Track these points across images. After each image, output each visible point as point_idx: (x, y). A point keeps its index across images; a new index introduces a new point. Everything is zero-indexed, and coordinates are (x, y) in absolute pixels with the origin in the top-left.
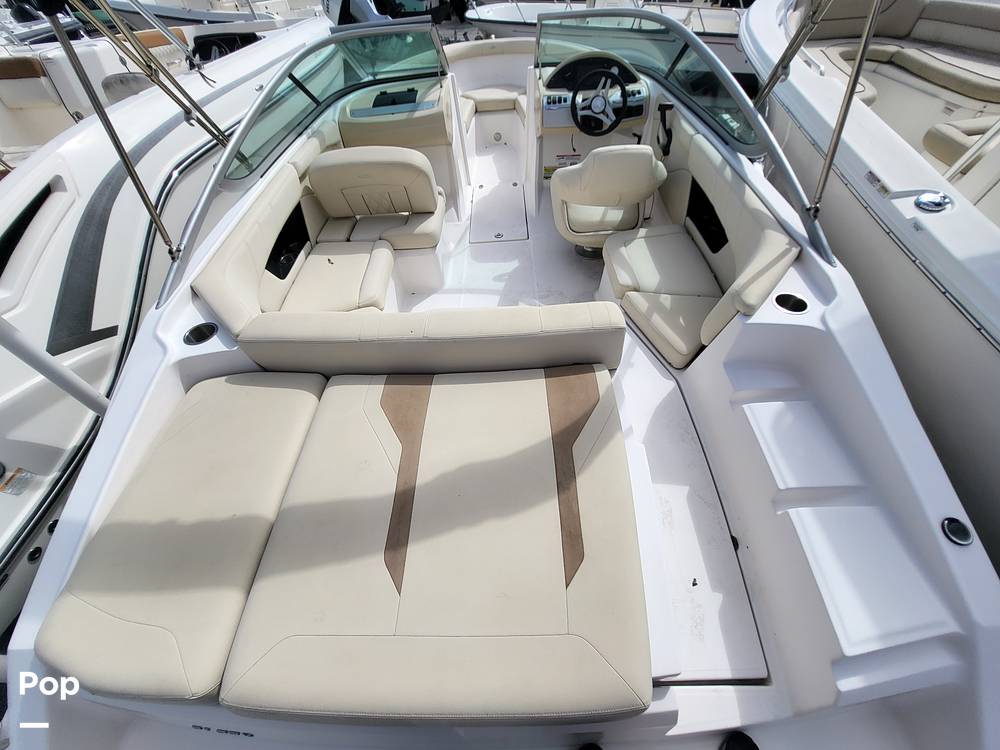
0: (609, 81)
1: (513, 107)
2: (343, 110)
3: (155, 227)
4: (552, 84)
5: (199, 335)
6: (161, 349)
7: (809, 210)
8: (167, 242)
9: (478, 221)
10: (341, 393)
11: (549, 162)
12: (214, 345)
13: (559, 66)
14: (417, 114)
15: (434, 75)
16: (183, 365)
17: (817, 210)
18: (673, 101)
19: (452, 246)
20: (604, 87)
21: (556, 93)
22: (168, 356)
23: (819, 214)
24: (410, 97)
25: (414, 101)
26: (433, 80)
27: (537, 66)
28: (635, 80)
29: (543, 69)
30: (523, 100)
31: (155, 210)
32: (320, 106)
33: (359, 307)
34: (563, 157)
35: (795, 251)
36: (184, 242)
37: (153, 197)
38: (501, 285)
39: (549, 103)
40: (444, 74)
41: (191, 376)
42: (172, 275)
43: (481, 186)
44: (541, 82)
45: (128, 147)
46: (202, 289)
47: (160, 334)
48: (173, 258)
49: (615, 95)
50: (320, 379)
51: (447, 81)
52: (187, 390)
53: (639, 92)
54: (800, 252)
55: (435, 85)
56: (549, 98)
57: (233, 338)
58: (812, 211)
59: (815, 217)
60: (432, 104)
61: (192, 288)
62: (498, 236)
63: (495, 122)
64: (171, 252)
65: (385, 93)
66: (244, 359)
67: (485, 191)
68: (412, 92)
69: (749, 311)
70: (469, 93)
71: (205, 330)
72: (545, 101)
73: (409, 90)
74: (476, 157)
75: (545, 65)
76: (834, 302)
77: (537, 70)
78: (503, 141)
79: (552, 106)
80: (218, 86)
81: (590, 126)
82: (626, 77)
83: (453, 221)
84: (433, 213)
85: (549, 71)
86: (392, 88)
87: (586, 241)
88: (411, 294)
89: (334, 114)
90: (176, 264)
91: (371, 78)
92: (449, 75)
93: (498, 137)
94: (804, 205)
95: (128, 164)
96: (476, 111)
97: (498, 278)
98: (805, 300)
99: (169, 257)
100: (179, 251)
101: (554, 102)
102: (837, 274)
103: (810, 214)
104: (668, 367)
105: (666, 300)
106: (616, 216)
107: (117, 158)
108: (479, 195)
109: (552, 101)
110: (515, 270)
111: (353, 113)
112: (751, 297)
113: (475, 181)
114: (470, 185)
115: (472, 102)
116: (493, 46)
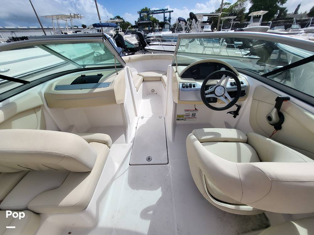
1: (160, 79)
2: (51, 85)
4: (184, 75)
11: (181, 112)
13: (189, 66)
14: (97, 90)
15: (113, 67)
21: (188, 81)
25: (98, 82)
26: (113, 70)
27: (174, 65)
29: (178, 66)
30: (165, 78)
39: (183, 87)
40: (121, 67)
43: (142, 118)
44: (177, 73)
51: (122, 72)
53: (242, 83)
55: (114, 73)
56: (183, 84)
60: (108, 84)
62: (149, 159)
63: (151, 85)
65: (84, 76)
67: (144, 121)
68: (100, 76)
70: (141, 73)
72: (181, 86)
73: (99, 75)
75: (179, 65)
77: (174, 67)
78: (155, 92)
79: (185, 89)
83: (122, 143)
85: (182, 69)
86: (89, 74)
89: (43, 87)
92: (126, 67)
93: (153, 91)
96: (143, 81)
101: (187, 87)
108: (142, 122)
109: (185, 86)
111: (56, 87)
113: (140, 114)
114: (136, 116)
115: (141, 77)
116: (152, 56)
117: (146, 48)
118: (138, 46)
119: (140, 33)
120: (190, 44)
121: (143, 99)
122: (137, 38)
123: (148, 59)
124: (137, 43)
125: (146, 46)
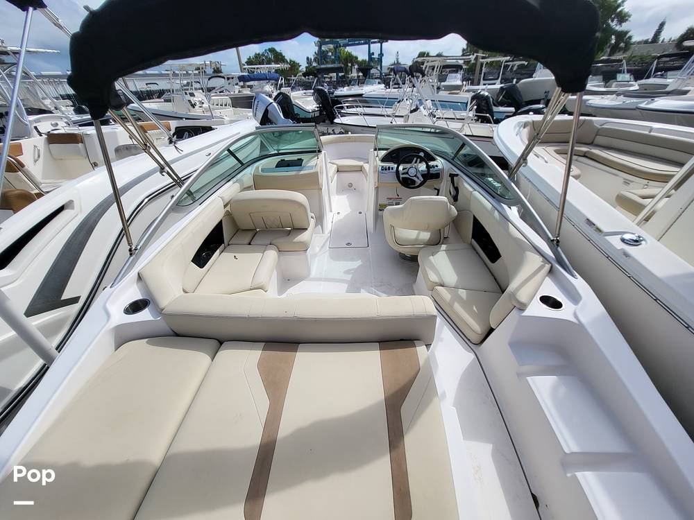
0: (419, 160)
1: (360, 169)
2: (258, 168)
3: (124, 232)
4: (384, 160)
5: (135, 307)
6: (105, 316)
7: (553, 240)
8: (130, 244)
9: (335, 234)
10: (229, 355)
11: (383, 201)
12: (145, 315)
13: (389, 151)
14: (302, 172)
15: (315, 152)
16: (118, 329)
17: (558, 241)
18: (458, 172)
19: (317, 249)
20: (416, 162)
21: (386, 165)
22: (110, 322)
23: (560, 244)
24: (298, 163)
25: (301, 165)
26: (313, 154)
27: (375, 150)
28: (434, 159)
29: (379, 151)
30: (366, 166)
31: (126, 223)
32: (243, 165)
33: (251, 289)
34: (391, 199)
35: (548, 267)
36: (141, 244)
37: (127, 216)
38: (349, 277)
39: (382, 170)
40: (320, 151)
41: (123, 337)
42: (127, 265)
43: (339, 213)
44: (377, 158)
45: (119, 185)
46: (145, 275)
47: (108, 305)
48: (131, 254)
49: (423, 167)
50: (215, 343)
51: (322, 156)
52: (117, 348)
53: (437, 166)
54: (552, 267)
55: (314, 157)
56: (382, 167)
57: (159, 311)
58: (555, 242)
59: (558, 245)
60: (312, 167)
61: (139, 274)
62: (348, 244)
63: (348, 177)
64: (130, 250)
65: (284, 160)
66: (163, 326)
67: (341, 216)
68: (301, 160)
69: (522, 307)
70: (334, 161)
71: (140, 303)
72: (380, 168)
73: (299, 159)
74: (337, 197)
75: (380, 149)
76: (581, 303)
77: (376, 152)
78: (353, 187)
79: (384, 171)
80: (183, 153)
81: (407, 183)
82: (428, 158)
83: (319, 234)
84: (307, 229)
85: (383, 153)
86: (287, 158)
87: (407, 251)
88: (287, 281)
89: (251, 170)
90: (132, 258)
91: (276, 152)
92: (323, 152)
93: (350, 185)
94: (549, 238)
95: (117, 195)
96: (338, 171)
97: (347, 272)
98: (561, 301)
99: (129, 253)
100: (136, 249)
101: (386, 169)
102: (579, 283)
103: (554, 244)
104: (468, 342)
105: (463, 293)
106: (426, 236)
107: (111, 191)
108: (337, 218)
109: (384, 169)
110: (359, 267)
111: (262, 170)
112: (523, 296)
113: (335, 210)
114: (331, 211)
115: (336, 166)
116: (350, 138)
117: (336, 121)
118: (317, 114)
119: (322, 90)
120: (411, 115)
121: (337, 195)
122: (316, 100)
123: (343, 142)
124: (316, 109)
125: (335, 118)
